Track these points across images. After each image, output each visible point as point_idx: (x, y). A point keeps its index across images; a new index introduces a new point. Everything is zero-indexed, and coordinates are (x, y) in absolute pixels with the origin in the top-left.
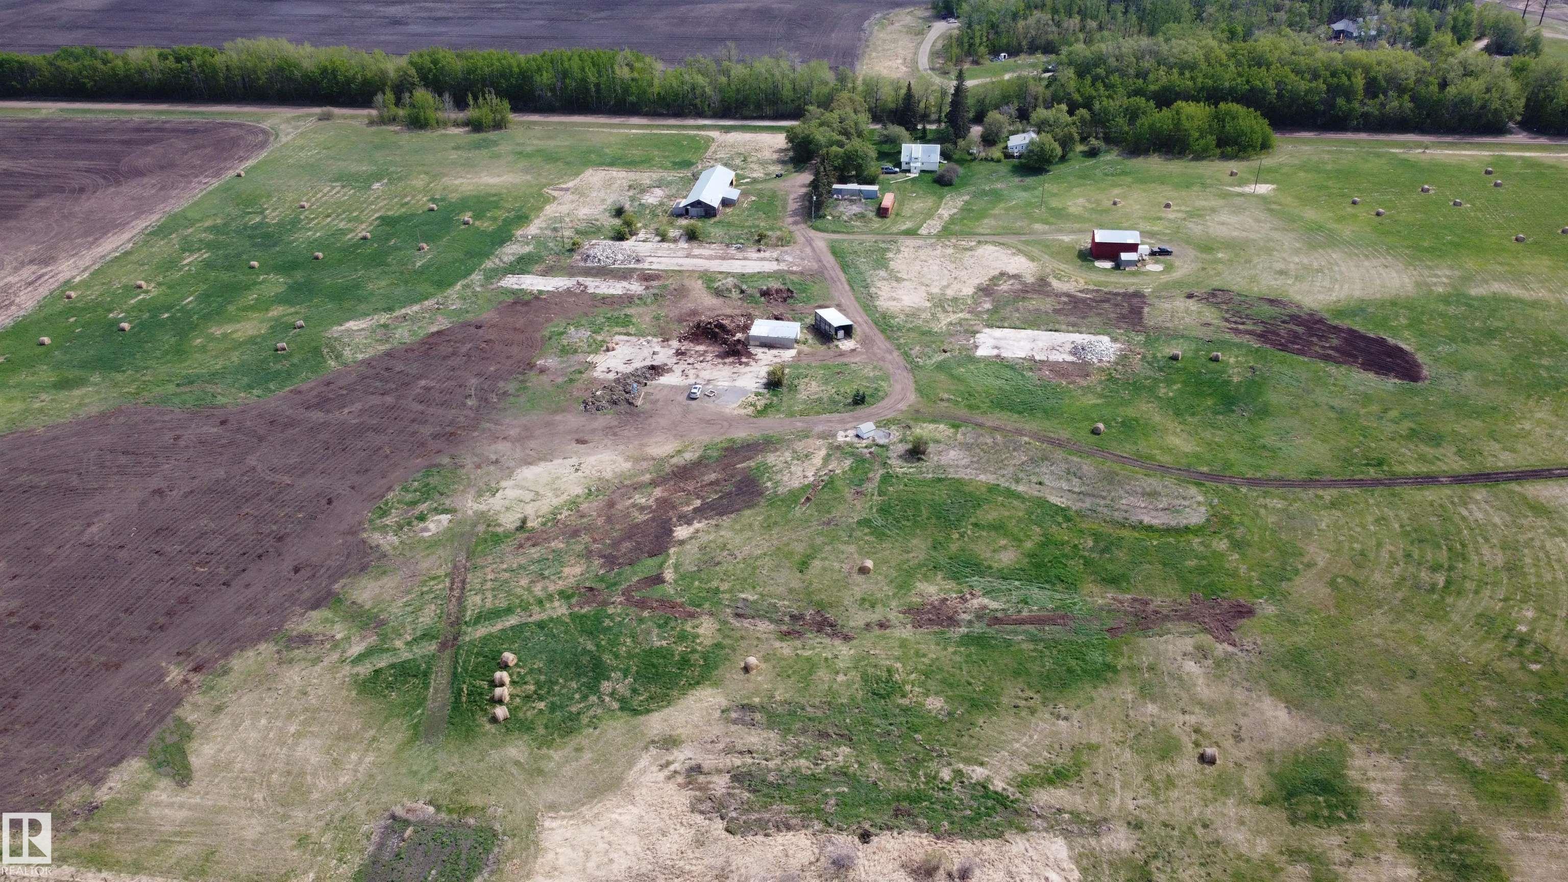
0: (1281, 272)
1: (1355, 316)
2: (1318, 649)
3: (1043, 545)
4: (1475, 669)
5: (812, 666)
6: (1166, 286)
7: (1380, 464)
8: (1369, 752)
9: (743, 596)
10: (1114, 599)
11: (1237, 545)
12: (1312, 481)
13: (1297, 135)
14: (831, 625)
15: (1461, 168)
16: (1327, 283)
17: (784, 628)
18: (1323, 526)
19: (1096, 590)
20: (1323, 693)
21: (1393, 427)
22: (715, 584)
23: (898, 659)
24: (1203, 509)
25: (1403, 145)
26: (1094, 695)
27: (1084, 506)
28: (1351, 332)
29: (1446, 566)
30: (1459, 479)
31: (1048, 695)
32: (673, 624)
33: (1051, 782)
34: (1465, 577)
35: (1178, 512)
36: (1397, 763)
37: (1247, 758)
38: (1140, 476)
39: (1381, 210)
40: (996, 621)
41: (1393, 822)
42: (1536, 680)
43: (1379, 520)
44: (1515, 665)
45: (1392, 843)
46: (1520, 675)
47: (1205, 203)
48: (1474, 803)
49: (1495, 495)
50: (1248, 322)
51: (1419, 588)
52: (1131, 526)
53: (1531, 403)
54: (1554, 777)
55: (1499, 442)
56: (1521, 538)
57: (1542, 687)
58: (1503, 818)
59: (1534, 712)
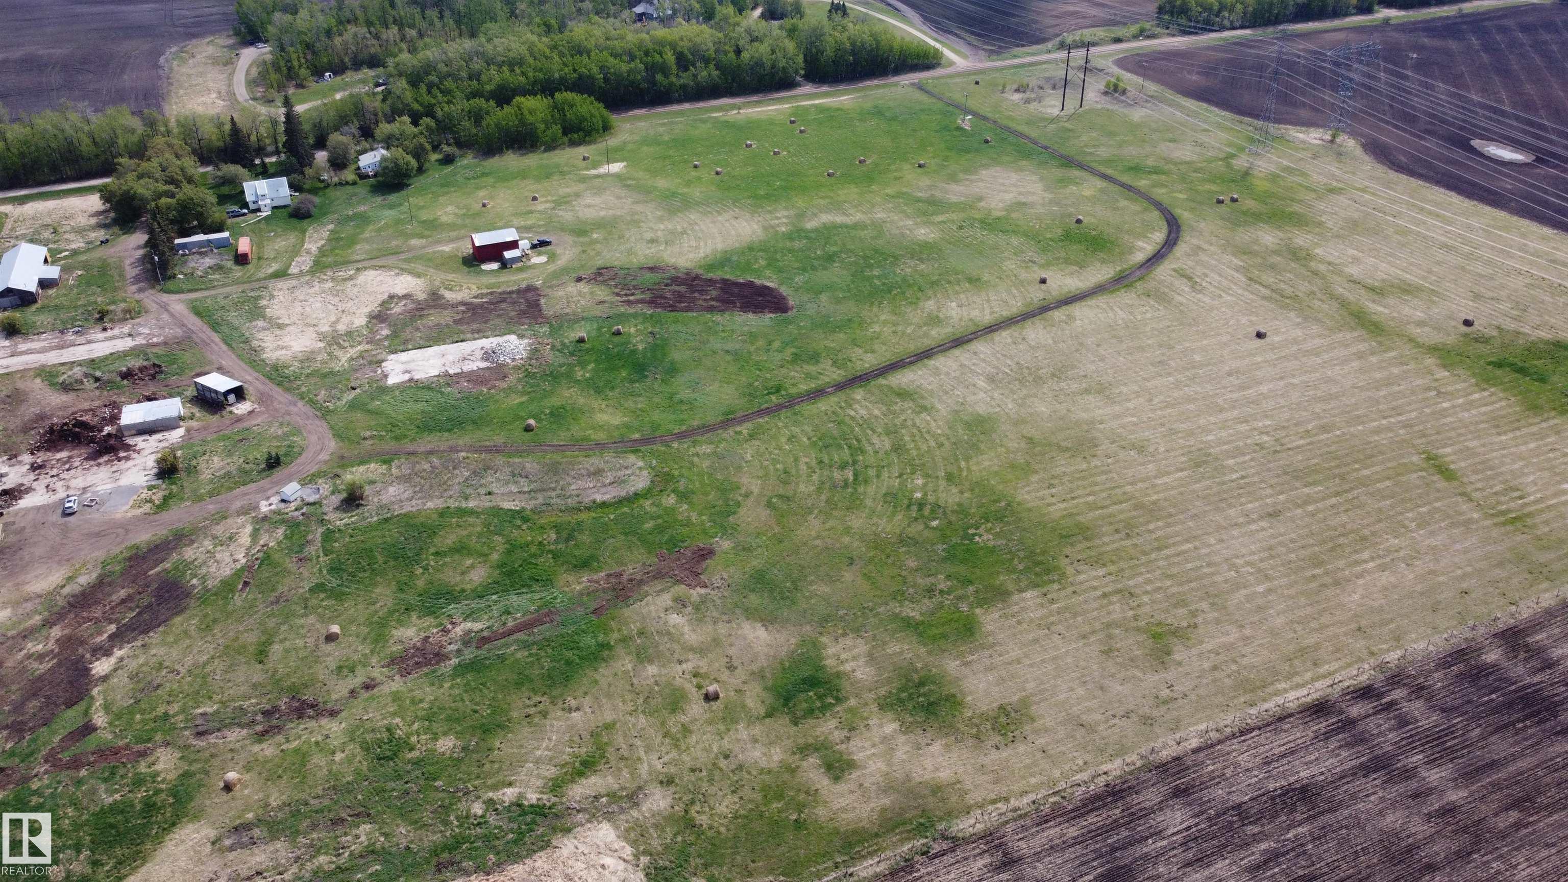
0: (652, 241)
1: (723, 266)
2: (774, 565)
3: (509, 552)
4: (894, 540)
5: (302, 756)
6: (555, 275)
8: (836, 639)
9: (200, 711)
11: (684, 496)
12: (729, 420)
13: (631, 113)
14: (312, 706)
15: (771, 122)
16: (693, 243)
17: (259, 728)
18: (749, 457)
19: (571, 578)
20: (788, 602)
21: (779, 356)
22: (161, 710)
23: (394, 714)
24: (645, 473)
25: (720, 109)
26: (597, 677)
27: (537, 502)
28: (725, 281)
29: (850, 461)
30: (840, 387)
31: (553, 693)
32: (122, 771)
33: (581, 774)
34: (866, 467)
35: (624, 482)
36: (859, 640)
37: (745, 683)
38: (581, 459)
39: (719, 169)
40: (484, 641)
41: (871, 690)
42: (938, 533)
43: (791, 439)
44: (921, 527)
45: (874, 708)
46: (926, 533)
47: (568, 190)
48: (923, 650)
49: (870, 392)
50: (637, 292)
51: (835, 487)
52: (586, 508)
53: (875, 309)
54: (971, 606)
55: (860, 347)
56: (898, 422)
57: (944, 538)
58: (946, 654)
59: (944, 560)
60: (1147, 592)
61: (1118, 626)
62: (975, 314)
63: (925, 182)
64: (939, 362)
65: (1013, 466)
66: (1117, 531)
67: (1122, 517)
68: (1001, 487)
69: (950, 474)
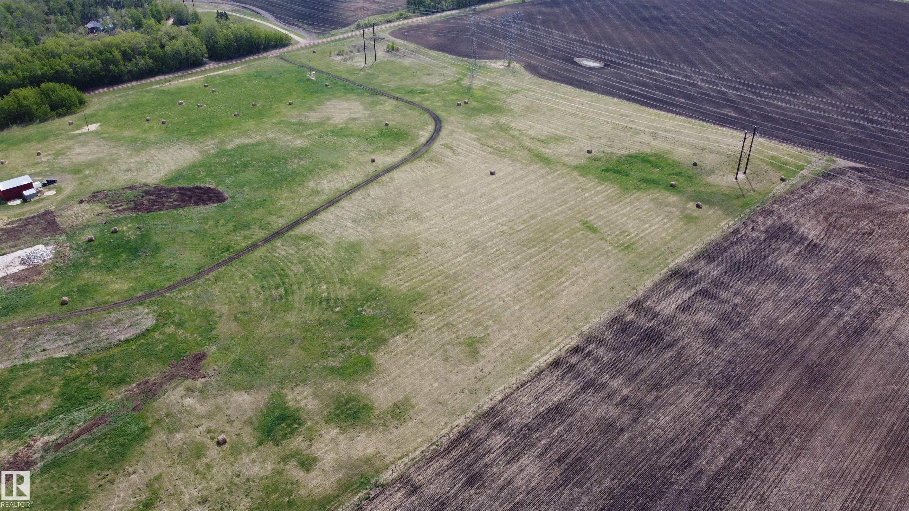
0: (128, 170)
1: (178, 180)
2: (246, 354)
3: (66, 385)
4: (316, 324)
6: (63, 201)
7: (228, 249)
8: (292, 389)
10: (126, 391)
11: (179, 325)
12: (200, 273)
13: (97, 92)
15: (192, 87)
16: (155, 168)
18: (217, 293)
19: (113, 392)
20: (259, 374)
21: (225, 229)
24: (151, 316)
25: (157, 83)
26: (143, 449)
27: (80, 349)
28: (181, 188)
29: (281, 283)
30: (267, 240)
31: (115, 467)
34: (291, 285)
35: (138, 324)
36: (306, 387)
37: (241, 429)
38: (105, 316)
39: (164, 120)
40: (60, 445)
41: (318, 414)
42: (341, 314)
43: (242, 277)
44: (331, 313)
45: (322, 423)
46: (334, 316)
47: (62, 146)
48: (344, 383)
49: (285, 240)
50: (123, 204)
51: (275, 300)
52: (115, 345)
53: (279, 191)
54: (367, 352)
55: (275, 215)
56: (305, 255)
57: (344, 316)
58: (358, 382)
59: (347, 329)
60: (460, 322)
61: (449, 344)
62: (339, 185)
63: (295, 113)
64: (322, 216)
65: (376, 268)
66: (439, 292)
67: (440, 284)
68: (371, 281)
69: (341, 279)
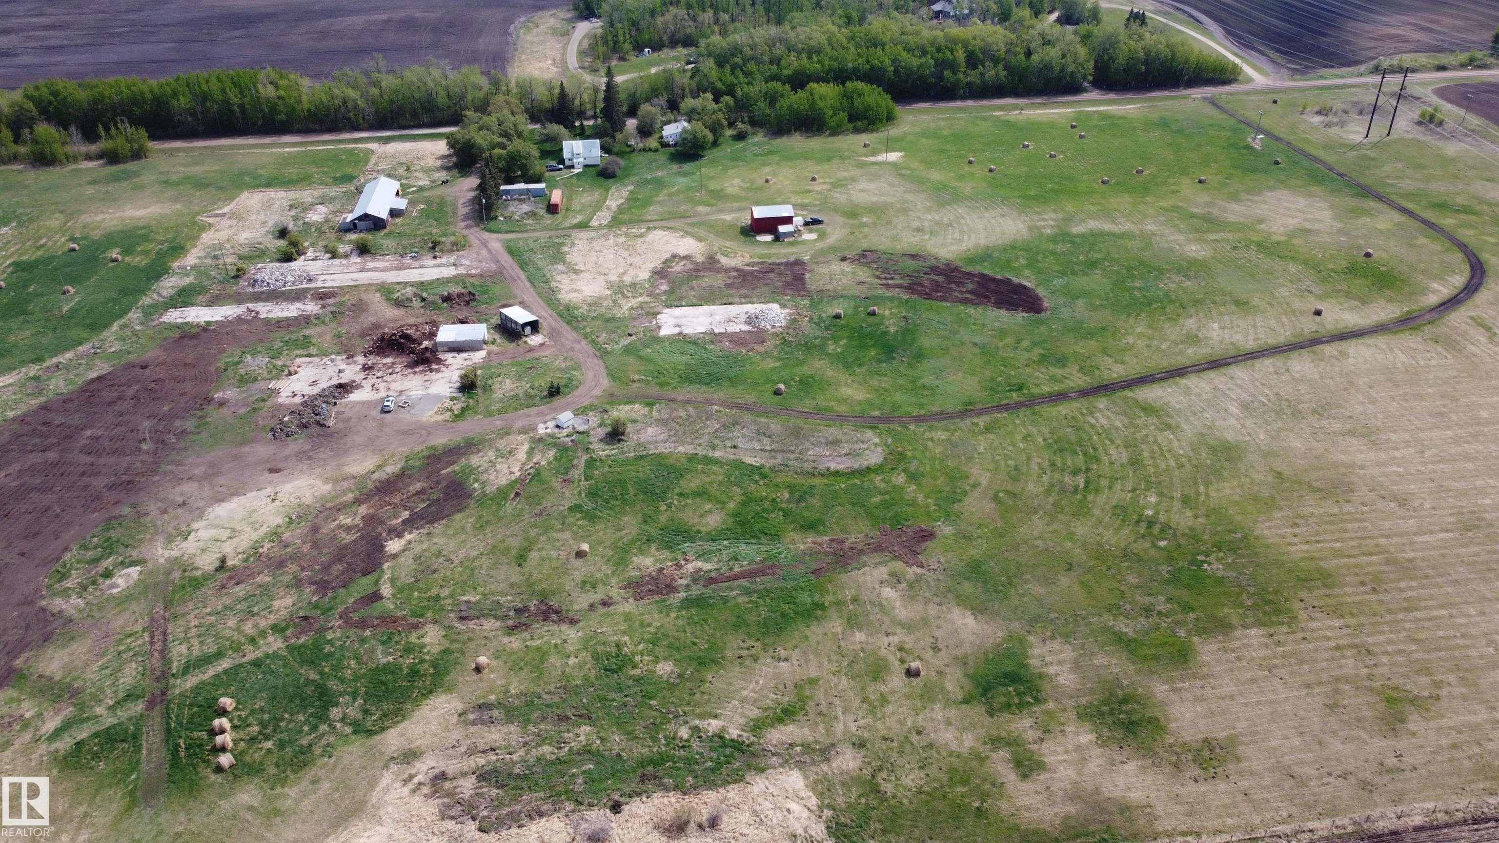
0: (918, 230)
1: (984, 261)
2: (992, 558)
3: (744, 504)
4: (1117, 553)
5: (542, 654)
6: (822, 252)
7: (1020, 388)
8: (1044, 641)
9: (465, 598)
10: (814, 543)
11: (913, 477)
12: (968, 411)
13: (915, 106)
14: (556, 612)
15: (1051, 125)
16: (957, 236)
17: (510, 623)
18: (981, 449)
19: (797, 536)
20: (1001, 596)
21: (1027, 355)
22: (434, 592)
23: (624, 633)
24: (879, 449)
25: (1001, 108)
26: (808, 633)
27: (776, 461)
28: (982, 276)
29: (1084, 468)
30: (1084, 393)
31: (766, 641)
32: (397, 639)
33: (781, 721)
34: (1100, 476)
35: (858, 455)
36: (1067, 646)
37: (947, 666)
38: (821, 428)
39: (993, 167)
40: (711, 581)
41: (1071, 697)
42: (1166, 554)
43: (1026, 438)
44: (1148, 545)
45: (1073, 715)
46: (1152, 552)
47: (845, 174)
48: (1131, 667)
49: (1114, 402)
50: (897, 277)
51: (1065, 492)
52: (820, 474)
53: (1131, 320)
54: (1189, 633)
55: (1111, 356)
56: (1138, 436)
57: (1170, 559)
58: (1156, 676)
59: (1167, 582)
60: (1387, 653)
61: (1348, 682)
62: (1238, 338)
63: (1203, 198)
64: (1191, 382)
65: (1256, 499)
66: (1363, 583)
67: (1370, 569)
68: (1239, 518)
69: (1186, 496)
